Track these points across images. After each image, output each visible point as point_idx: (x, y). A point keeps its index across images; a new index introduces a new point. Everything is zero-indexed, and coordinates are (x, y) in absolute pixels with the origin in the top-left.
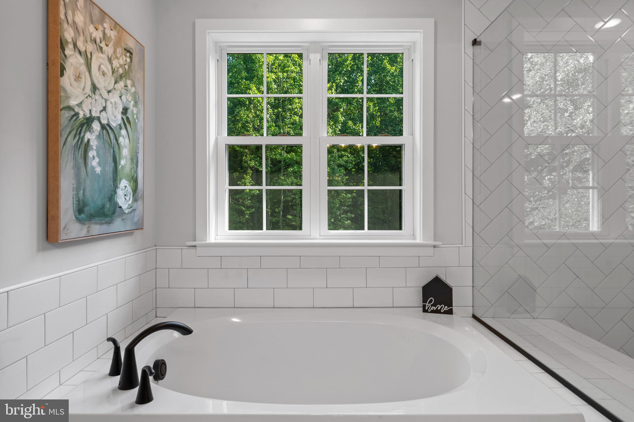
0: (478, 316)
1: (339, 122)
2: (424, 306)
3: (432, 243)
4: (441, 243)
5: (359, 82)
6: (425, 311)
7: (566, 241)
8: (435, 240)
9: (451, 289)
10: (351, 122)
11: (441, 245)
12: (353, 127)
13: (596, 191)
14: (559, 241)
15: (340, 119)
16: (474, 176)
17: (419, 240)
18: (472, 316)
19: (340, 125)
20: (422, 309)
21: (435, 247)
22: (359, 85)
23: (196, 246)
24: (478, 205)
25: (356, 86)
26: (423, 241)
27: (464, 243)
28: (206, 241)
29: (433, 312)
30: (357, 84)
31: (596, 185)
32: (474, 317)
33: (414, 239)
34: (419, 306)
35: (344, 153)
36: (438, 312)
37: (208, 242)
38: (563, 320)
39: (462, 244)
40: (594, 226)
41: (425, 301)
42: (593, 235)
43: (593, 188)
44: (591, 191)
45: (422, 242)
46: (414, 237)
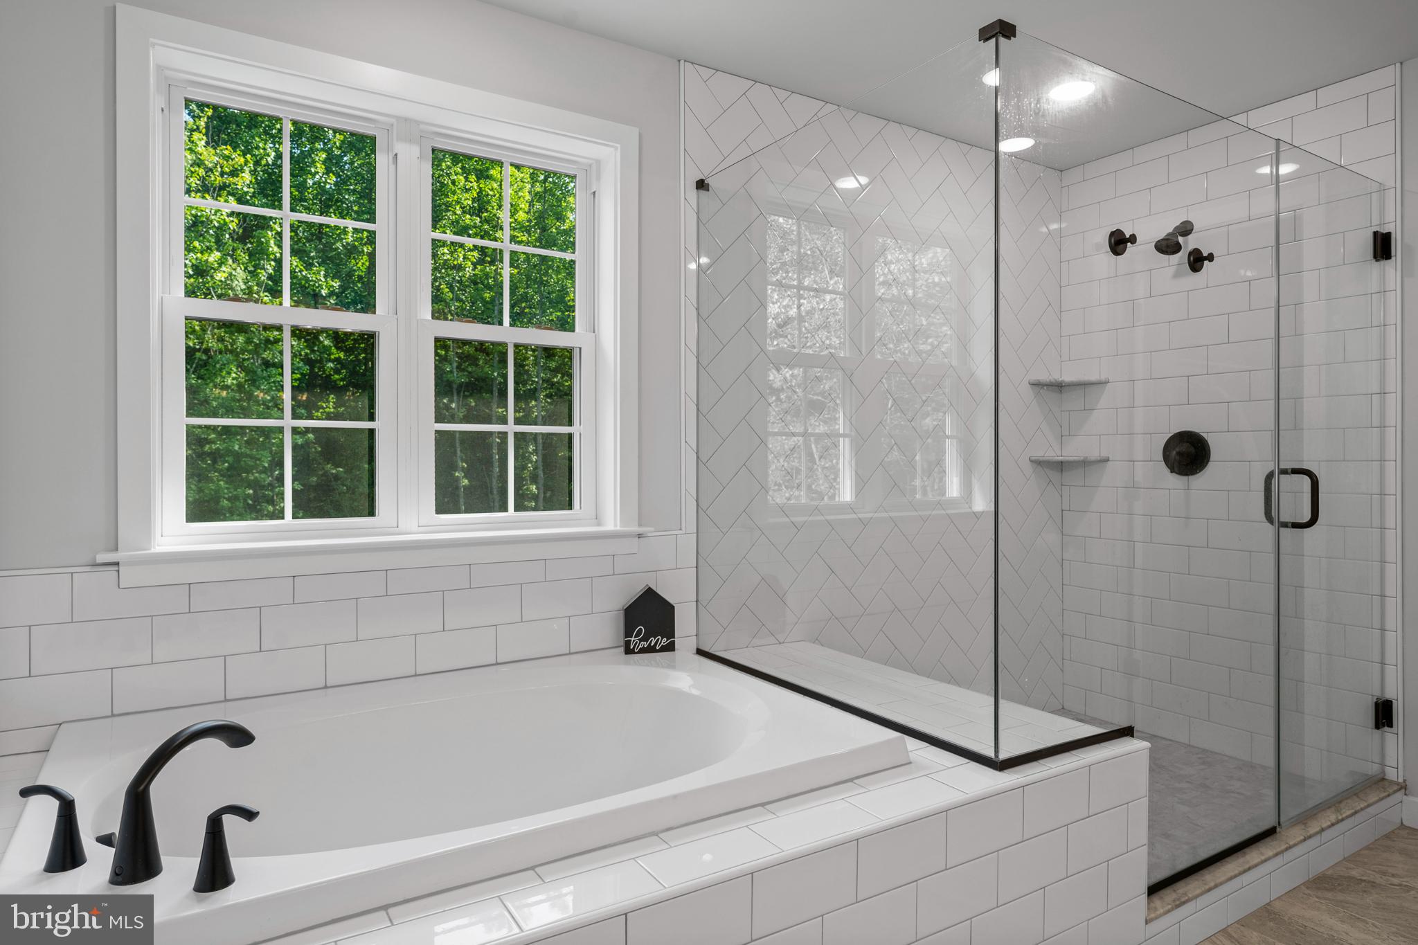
0: (706, 649)
1: (268, 256)
2: (627, 644)
3: (636, 529)
4: (652, 529)
5: (318, 165)
6: (629, 651)
7: (820, 518)
8: (640, 525)
9: (673, 607)
10: (298, 260)
11: (651, 532)
12: (304, 273)
13: (847, 440)
14: (810, 519)
15: (271, 249)
16: (700, 414)
17: (611, 523)
18: (695, 652)
19: (273, 263)
20: (622, 649)
21: (640, 536)
22: (318, 173)
23: (117, 564)
24: (705, 461)
25: (310, 172)
26: (620, 527)
27: (684, 528)
28: (149, 550)
29: (643, 651)
30: (313, 170)
31: (847, 432)
32: (700, 652)
33: (599, 524)
34: (616, 645)
35: (278, 333)
36: (651, 650)
37: (153, 551)
38: (816, 641)
39: (681, 529)
40: (846, 493)
41: (628, 633)
42: (849, 507)
43: (844, 436)
44: (841, 439)
45: (618, 528)
46: (598, 519)
